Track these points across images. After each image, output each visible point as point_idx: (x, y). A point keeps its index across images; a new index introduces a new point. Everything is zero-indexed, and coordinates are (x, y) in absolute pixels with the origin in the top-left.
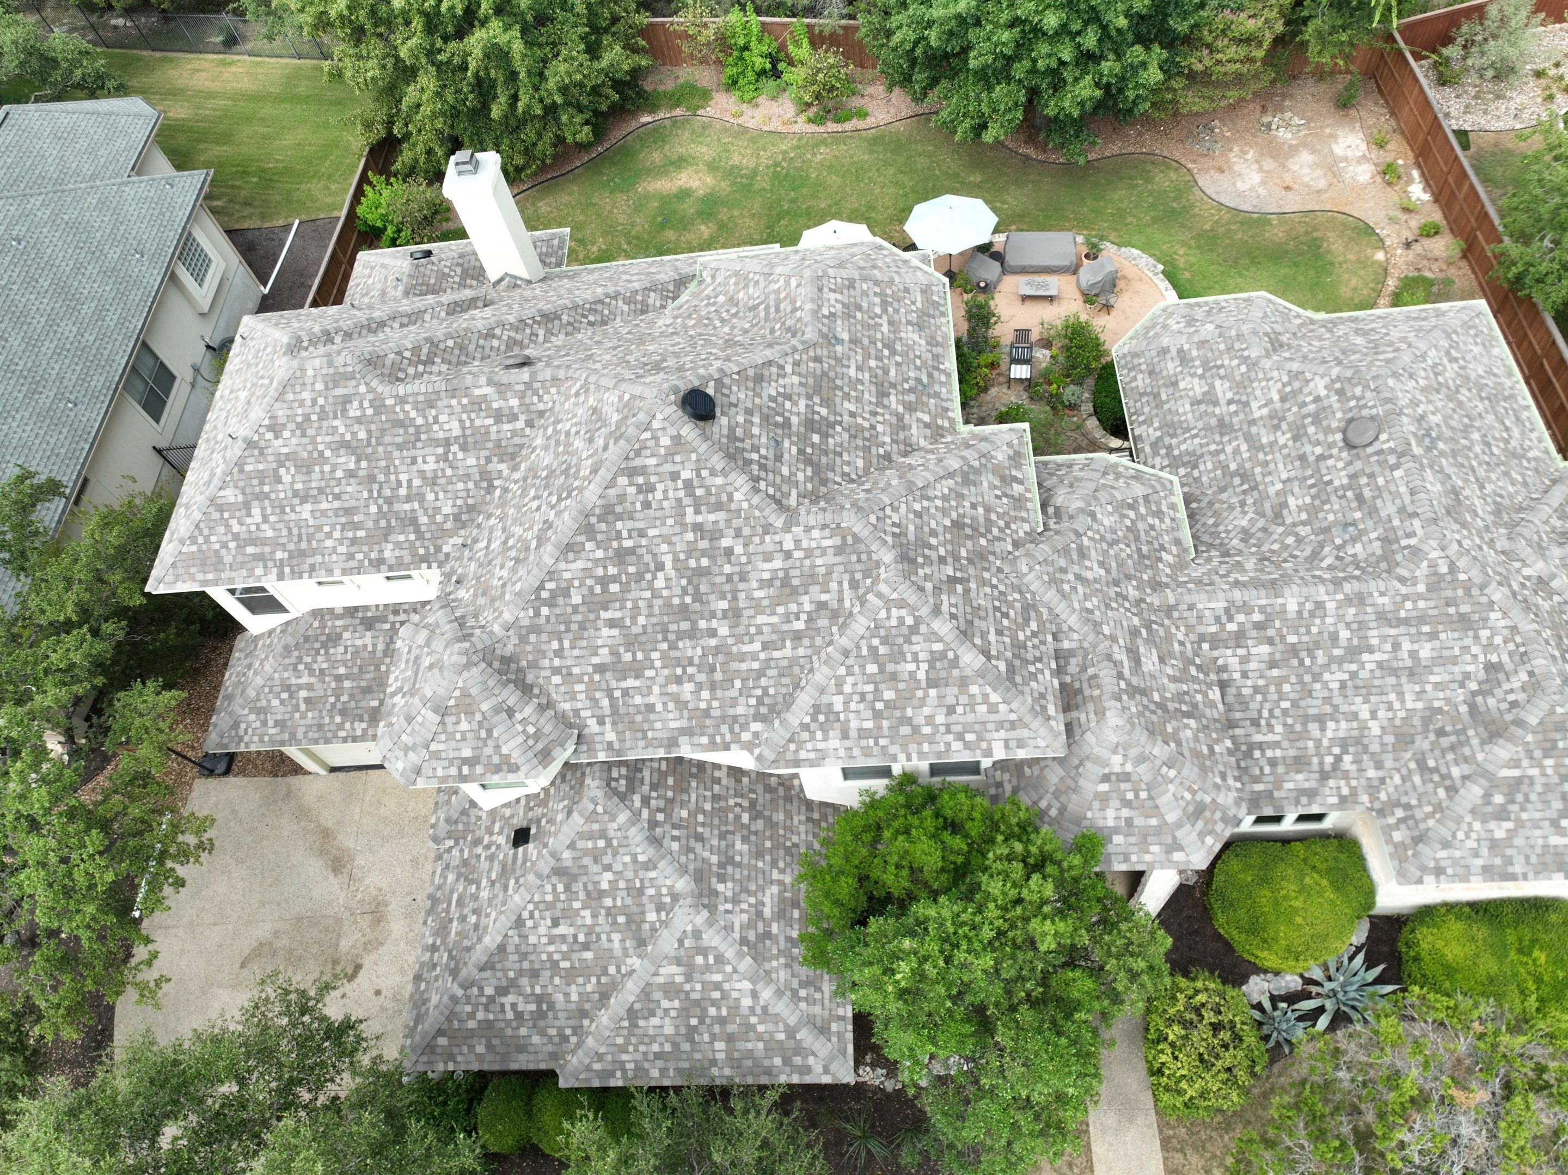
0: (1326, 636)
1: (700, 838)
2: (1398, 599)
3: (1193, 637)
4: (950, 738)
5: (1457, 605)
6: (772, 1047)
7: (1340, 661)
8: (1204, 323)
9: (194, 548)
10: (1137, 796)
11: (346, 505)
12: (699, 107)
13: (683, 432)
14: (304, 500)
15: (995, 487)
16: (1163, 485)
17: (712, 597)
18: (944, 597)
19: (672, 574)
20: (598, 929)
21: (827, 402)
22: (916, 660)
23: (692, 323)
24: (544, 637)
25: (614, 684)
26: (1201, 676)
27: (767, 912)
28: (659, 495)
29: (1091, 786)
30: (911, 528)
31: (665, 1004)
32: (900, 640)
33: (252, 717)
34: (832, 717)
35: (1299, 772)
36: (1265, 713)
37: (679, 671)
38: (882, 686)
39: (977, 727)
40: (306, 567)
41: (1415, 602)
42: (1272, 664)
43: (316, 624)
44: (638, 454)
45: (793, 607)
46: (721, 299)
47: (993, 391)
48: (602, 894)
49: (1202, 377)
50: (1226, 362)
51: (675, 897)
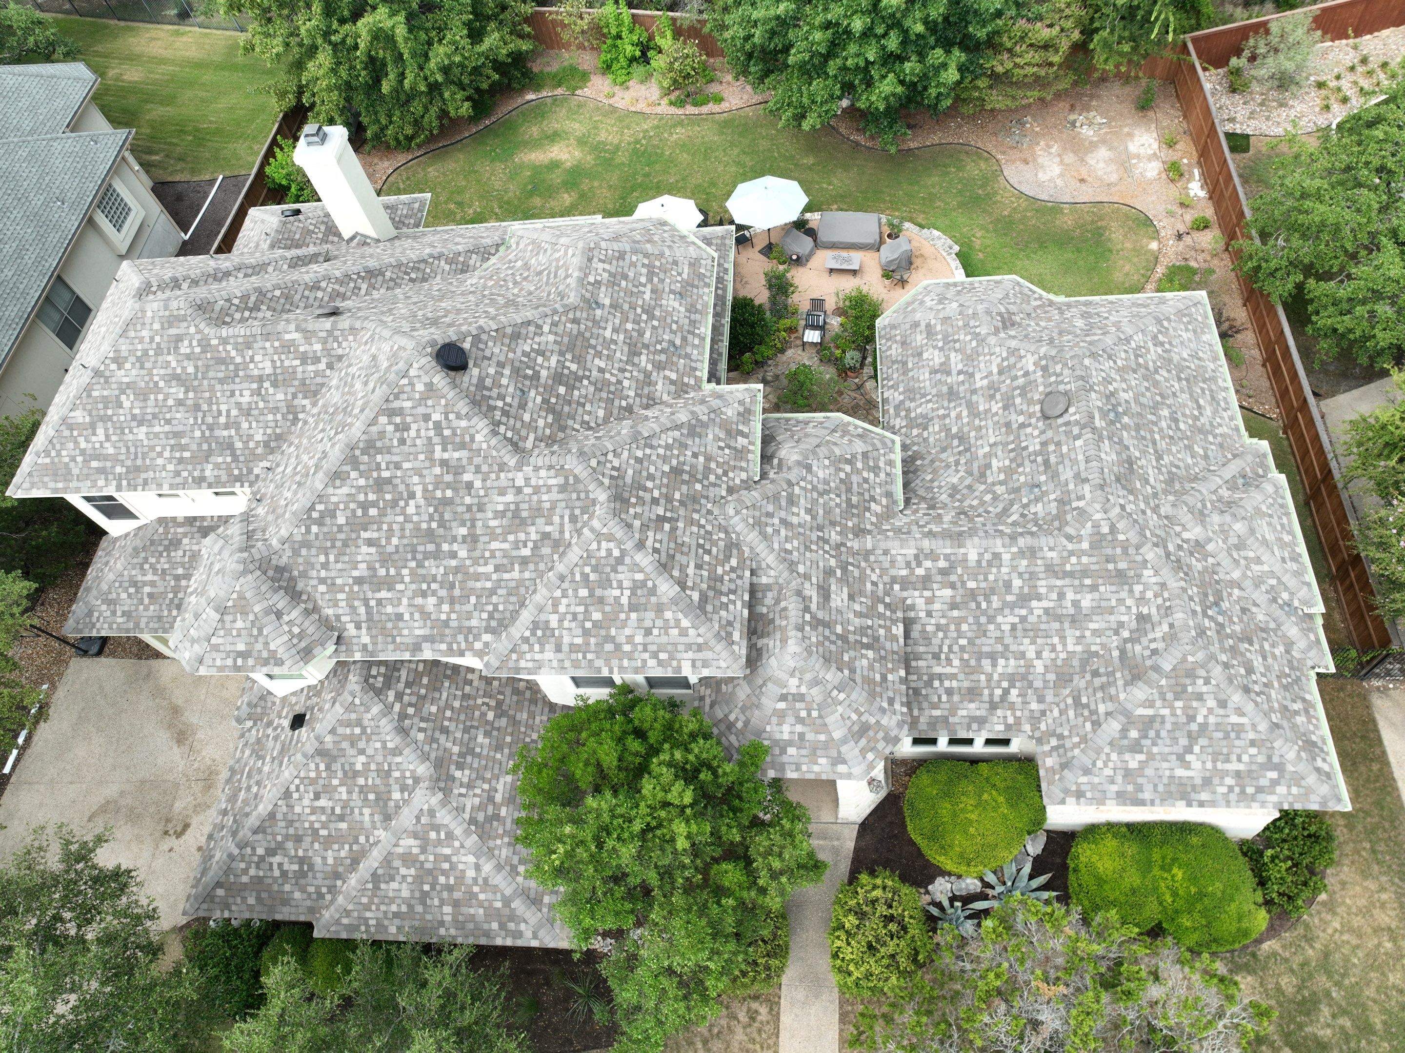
0: (1001, 583)
1: (445, 731)
2: (1065, 554)
3: (886, 579)
4: (646, 655)
5: (1115, 562)
6: (491, 913)
7: (1012, 606)
8: (951, 301)
9: (48, 460)
10: (809, 715)
11: (175, 429)
12: (576, 88)
13: (435, 380)
14: (140, 424)
15: (720, 439)
16: (884, 444)
17: (454, 524)
18: (651, 534)
19: (422, 502)
20: (352, 804)
21: (579, 359)
22: (620, 587)
23: (491, 283)
24: (313, 551)
25: (370, 595)
26: (888, 613)
27: (498, 797)
28: (413, 433)
29: (770, 703)
30: (630, 472)
31: (403, 871)
32: (608, 569)
33: (104, 607)
34: (548, 633)
35: (972, 701)
36: (945, 649)
37: (424, 586)
38: (591, 608)
39: (669, 648)
40: (140, 481)
41: (1079, 557)
42: (954, 606)
43: (161, 530)
44: (397, 397)
45: (522, 536)
46: (519, 263)
47: (790, 353)
48: (356, 774)
49: (941, 349)
50: (962, 337)
51: (417, 780)
